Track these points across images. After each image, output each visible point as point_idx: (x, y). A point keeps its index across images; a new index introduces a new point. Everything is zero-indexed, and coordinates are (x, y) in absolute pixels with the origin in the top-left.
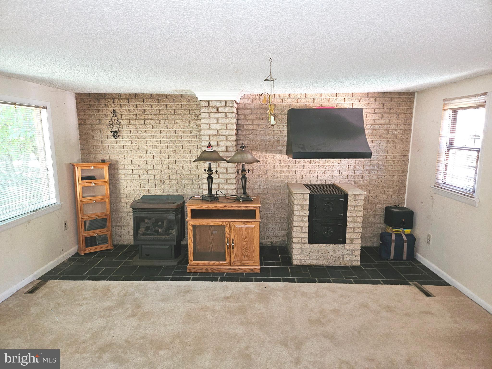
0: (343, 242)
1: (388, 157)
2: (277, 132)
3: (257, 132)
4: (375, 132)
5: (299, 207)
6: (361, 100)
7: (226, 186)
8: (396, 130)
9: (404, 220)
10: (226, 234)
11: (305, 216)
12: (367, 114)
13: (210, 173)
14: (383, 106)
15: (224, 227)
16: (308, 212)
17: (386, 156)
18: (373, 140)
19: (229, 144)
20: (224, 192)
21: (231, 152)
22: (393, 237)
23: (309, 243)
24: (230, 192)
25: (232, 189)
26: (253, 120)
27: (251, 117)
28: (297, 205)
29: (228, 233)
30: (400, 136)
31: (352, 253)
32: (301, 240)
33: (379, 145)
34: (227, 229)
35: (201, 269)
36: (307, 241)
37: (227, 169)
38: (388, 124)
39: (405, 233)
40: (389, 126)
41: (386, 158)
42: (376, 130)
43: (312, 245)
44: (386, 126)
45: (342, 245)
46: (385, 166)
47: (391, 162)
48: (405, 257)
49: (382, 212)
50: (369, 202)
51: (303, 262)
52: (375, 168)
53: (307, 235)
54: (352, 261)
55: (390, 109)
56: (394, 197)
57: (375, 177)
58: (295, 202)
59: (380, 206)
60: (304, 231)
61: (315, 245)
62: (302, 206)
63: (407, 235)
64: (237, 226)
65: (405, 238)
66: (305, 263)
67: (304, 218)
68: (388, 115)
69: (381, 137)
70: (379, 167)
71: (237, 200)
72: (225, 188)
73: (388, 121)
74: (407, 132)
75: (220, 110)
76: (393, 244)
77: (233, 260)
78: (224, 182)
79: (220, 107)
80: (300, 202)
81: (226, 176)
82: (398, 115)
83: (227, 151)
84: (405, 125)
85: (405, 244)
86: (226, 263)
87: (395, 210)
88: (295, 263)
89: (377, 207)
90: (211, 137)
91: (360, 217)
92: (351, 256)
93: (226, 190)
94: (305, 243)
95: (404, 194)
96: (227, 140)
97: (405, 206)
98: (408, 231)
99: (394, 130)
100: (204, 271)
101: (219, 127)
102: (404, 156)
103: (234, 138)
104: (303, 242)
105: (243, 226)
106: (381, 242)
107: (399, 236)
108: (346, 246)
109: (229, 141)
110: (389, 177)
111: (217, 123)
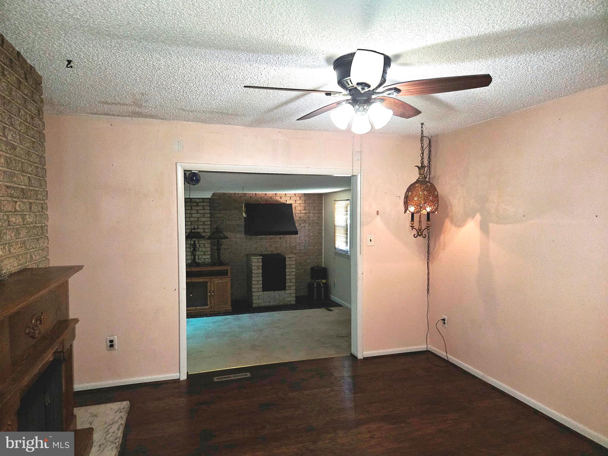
0: (284, 289)
1: (310, 235)
2: (237, 219)
3: (224, 219)
4: (301, 218)
5: (256, 268)
6: (291, 198)
7: (204, 257)
8: (314, 217)
9: (321, 274)
10: (208, 287)
11: (260, 273)
12: (295, 207)
13: (195, 247)
14: (305, 202)
15: (207, 282)
16: (262, 270)
17: (309, 234)
18: (300, 224)
19: (206, 227)
20: (203, 260)
21: (207, 232)
22: (315, 285)
23: (263, 291)
24: (207, 260)
25: (208, 259)
26: (220, 210)
27: (219, 208)
28: (255, 266)
29: (209, 287)
30: (316, 221)
31: (290, 295)
32: (258, 289)
33: (304, 227)
34: (209, 284)
35: (190, 313)
36: (261, 289)
37: (204, 244)
38: (308, 213)
39: (323, 282)
40: (309, 214)
41: (309, 235)
42: (301, 217)
43: (265, 293)
44: (307, 215)
45: (284, 291)
46: (309, 240)
47: (312, 238)
48: (323, 298)
49: (309, 271)
50: (301, 265)
51: (260, 305)
52: (303, 241)
53: (261, 286)
54: (290, 301)
55: (309, 204)
56: (316, 260)
57: (303, 248)
58: (253, 264)
59: (308, 267)
60: (259, 283)
61: (267, 292)
62: (258, 267)
63: (323, 283)
64: (216, 281)
65: (322, 285)
66: (261, 305)
67: (259, 274)
68: (308, 207)
69: (305, 221)
70: (305, 241)
71: (212, 264)
72: (203, 258)
73: (308, 211)
74: (320, 218)
75: (199, 204)
76: (315, 290)
77: (213, 305)
78: (202, 253)
79: (199, 202)
80: (257, 264)
81: (204, 249)
82: (314, 208)
83: (204, 232)
84: (319, 214)
85: (323, 289)
86: (208, 307)
87: (315, 268)
88: (254, 305)
89: (306, 268)
90: (193, 222)
91: (294, 272)
92: (289, 298)
93: (204, 259)
94: (260, 291)
95: (322, 258)
96: (204, 225)
97: (323, 266)
98: (324, 281)
99: (312, 217)
100: (193, 314)
101: (199, 215)
102: (320, 233)
103: (209, 223)
104: (259, 290)
105: (220, 281)
106: (308, 289)
107: (319, 284)
108: (287, 292)
109: (205, 225)
110: (311, 248)
111: (197, 213)
